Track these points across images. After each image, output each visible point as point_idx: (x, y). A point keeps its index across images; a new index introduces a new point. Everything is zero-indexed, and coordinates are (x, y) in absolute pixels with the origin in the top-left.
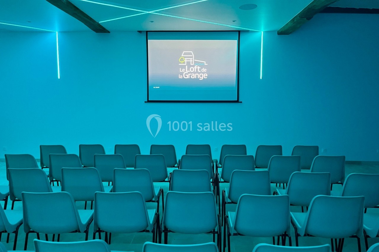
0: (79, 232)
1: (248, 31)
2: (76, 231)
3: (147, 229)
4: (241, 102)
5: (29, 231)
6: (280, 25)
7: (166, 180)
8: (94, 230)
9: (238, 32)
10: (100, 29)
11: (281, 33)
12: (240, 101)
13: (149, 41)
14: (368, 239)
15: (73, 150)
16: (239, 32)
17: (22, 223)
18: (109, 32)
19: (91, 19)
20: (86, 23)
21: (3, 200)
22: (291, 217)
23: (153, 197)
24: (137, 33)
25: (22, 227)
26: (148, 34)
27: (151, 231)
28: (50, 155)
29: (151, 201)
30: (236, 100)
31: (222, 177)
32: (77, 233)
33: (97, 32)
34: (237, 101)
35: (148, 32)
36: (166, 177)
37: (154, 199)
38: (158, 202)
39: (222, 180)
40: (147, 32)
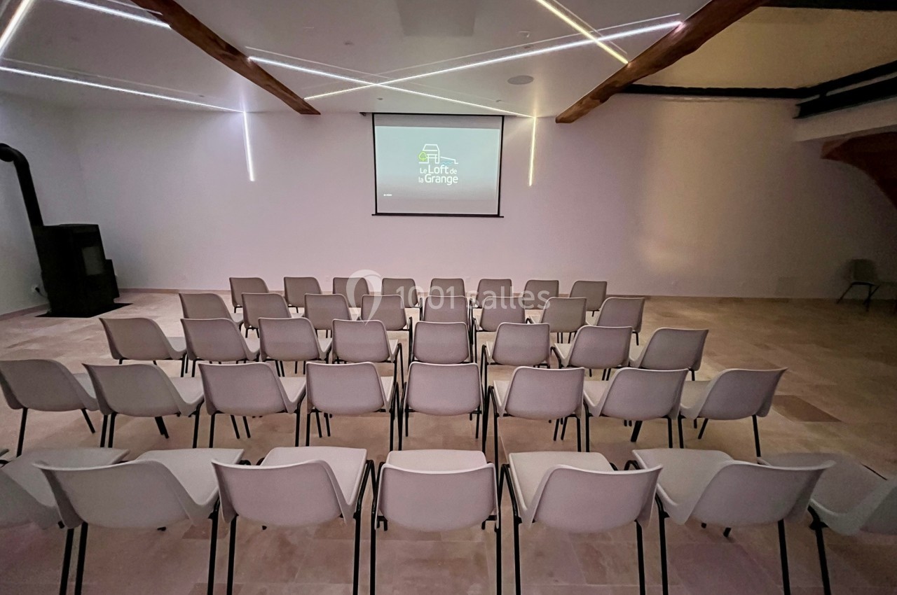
0: (287, 412)
1: (514, 117)
2: (283, 412)
3: (383, 408)
4: (503, 217)
5: (214, 412)
6: (560, 110)
7: (405, 328)
8: (308, 410)
9: (501, 118)
10: (307, 110)
11: (560, 120)
12: (501, 215)
13: (376, 127)
14: (683, 420)
15: (275, 286)
16: (503, 117)
17: (203, 401)
18: (319, 114)
19: (292, 93)
20: (285, 99)
21: (180, 359)
22: (584, 396)
23: (389, 356)
24: (360, 115)
25: (204, 408)
26: (374, 117)
27: (388, 410)
28: (242, 295)
29: (386, 361)
30: (497, 213)
31: (481, 325)
32: (285, 413)
33: (301, 113)
34: (498, 216)
35: (375, 115)
36: (405, 324)
37: (389, 359)
38: (395, 362)
39: (481, 329)
40: (373, 114)
